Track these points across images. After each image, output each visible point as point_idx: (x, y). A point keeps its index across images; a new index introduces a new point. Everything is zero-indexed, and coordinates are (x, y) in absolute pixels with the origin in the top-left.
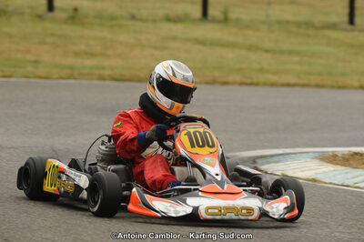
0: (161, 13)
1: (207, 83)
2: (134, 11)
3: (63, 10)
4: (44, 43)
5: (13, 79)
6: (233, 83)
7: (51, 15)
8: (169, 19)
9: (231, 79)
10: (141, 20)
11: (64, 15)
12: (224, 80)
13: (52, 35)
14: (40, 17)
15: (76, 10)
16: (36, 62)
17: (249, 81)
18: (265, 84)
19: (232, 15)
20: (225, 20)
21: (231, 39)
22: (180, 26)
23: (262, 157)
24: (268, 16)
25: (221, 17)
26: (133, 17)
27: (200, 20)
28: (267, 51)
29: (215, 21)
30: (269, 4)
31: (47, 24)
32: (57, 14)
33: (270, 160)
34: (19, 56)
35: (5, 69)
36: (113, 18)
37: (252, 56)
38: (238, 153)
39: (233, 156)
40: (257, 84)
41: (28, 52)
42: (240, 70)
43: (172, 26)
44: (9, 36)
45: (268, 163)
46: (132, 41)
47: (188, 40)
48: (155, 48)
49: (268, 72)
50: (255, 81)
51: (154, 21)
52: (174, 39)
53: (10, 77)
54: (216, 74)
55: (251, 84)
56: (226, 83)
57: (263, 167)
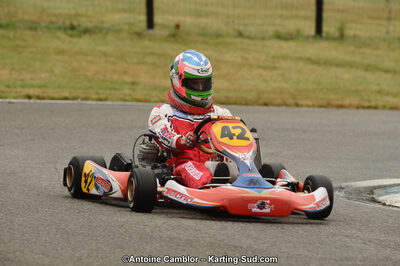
0: (271, 30)
1: (321, 106)
2: (241, 28)
3: (164, 26)
4: (144, 63)
5: (108, 103)
6: (349, 106)
7: (150, 32)
8: (279, 37)
9: (347, 102)
10: (249, 38)
11: (165, 32)
12: (340, 102)
13: (152, 54)
14: (139, 35)
15: (177, 26)
16: (133, 83)
17: (367, 104)
18: (384, 107)
19: (349, 32)
20: (342, 37)
21: (348, 58)
22: (291, 44)
23: (379, 187)
24: (388, 32)
25: (337, 34)
26: (240, 34)
27: (314, 37)
28: (387, 71)
29: (329, 38)
30: (389, 19)
31: (147, 43)
32: (157, 31)
33: (389, 190)
34: (116, 77)
35: (100, 91)
36: (218, 35)
37: (370, 76)
38: (353, 183)
39: (347, 186)
40: (376, 108)
41: (125, 72)
42: (357, 91)
43: (284, 44)
44: (105, 55)
45: (387, 193)
46: (239, 60)
47: (300, 59)
48: (265, 68)
49: (388, 94)
50: (373, 104)
51: (263, 39)
52: (285, 58)
53: (106, 100)
54: (332, 96)
55: (369, 107)
56: (341, 107)
57: (380, 199)
